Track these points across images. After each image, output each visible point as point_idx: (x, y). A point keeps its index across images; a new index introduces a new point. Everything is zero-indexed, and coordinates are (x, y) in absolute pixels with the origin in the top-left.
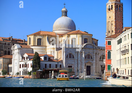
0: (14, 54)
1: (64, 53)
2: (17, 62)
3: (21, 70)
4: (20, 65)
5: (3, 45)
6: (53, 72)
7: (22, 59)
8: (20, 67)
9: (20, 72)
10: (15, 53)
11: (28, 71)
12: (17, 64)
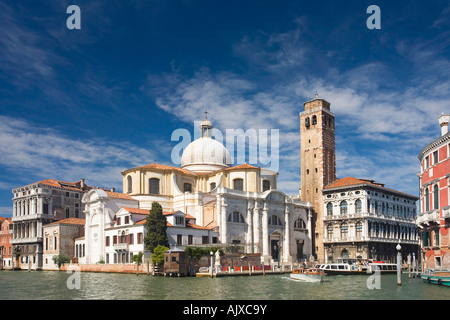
0: (88, 213)
1: (224, 210)
2: (99, 233)
3: (112, 249)
4: (108, 238)
5: (63, 197)
6: (217, 254)
7: (112, 224)
8: (108, 244)
9: (108, 255)
10: (92, 212)
11: (132, 254)
12: (99, 237)
